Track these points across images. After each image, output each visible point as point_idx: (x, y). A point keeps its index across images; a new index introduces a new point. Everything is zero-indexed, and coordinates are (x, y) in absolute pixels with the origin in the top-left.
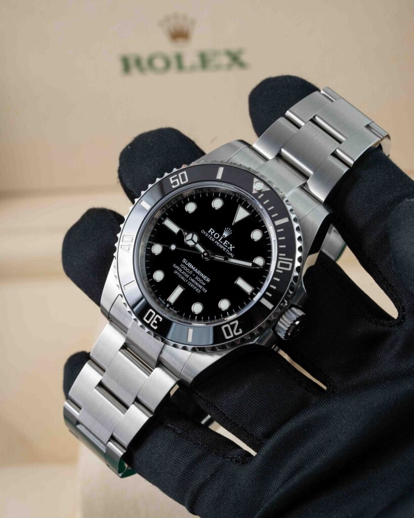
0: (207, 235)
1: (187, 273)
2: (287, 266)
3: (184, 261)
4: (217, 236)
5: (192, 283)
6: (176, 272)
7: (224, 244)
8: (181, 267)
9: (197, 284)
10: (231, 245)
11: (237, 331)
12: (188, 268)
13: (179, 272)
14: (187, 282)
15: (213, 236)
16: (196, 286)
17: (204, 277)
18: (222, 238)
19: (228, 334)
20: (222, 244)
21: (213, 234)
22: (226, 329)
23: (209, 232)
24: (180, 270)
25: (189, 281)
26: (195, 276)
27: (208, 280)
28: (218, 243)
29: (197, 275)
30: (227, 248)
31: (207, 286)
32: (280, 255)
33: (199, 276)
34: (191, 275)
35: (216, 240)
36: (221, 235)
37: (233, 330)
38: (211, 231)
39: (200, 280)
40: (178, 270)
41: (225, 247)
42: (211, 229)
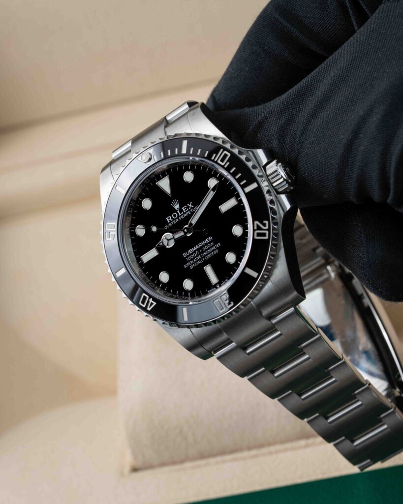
0: (170, 225)
1: (196, 256)
2: (226, 156)
3: (185, 255)
4: (175, 216)
5: (207, 255)
6: (192, 267)
7: (184, 211)
8: (189, 261)
9: (209, 251)
10: (188, 205)
11: (264, 225)
12: (192, 254)
13: (192, 264)
14: (205, 259)
15: (174, 219)
16: (211, 252)
17: (207, 241)
18: (178, 211)
19: (264, 235)
20: (184, 213)
21: (172, 218)
22: (259, 235)
23: (169, 222)
24: (192, 262)
25: (204, 257)
26: (203, 250)
27: (211, 238)
28: (182, 217)
29: (201, 247)
30: (189, 210)
31: (215, 241)
32: (213, 158)
33: (204, 246)
34: (200, 253)
35: (178, 218)
36: (176, 211)
37: (261, 229)
38: (169, 219)
39: (208, 246)
40: (190, 265)
41: (187, 211)
42: (167, 219)
